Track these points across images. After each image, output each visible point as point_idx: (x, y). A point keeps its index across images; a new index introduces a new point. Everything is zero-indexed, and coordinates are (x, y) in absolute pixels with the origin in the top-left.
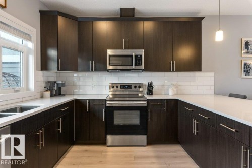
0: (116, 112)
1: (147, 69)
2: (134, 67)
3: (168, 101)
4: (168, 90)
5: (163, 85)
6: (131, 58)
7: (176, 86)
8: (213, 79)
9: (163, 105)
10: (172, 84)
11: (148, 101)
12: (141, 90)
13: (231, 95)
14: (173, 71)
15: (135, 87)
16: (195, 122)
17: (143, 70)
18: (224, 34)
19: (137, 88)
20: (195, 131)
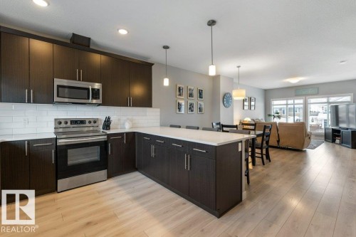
0: (70, 151)
1: (105, 103)
2: (90, 101)
3: (127, 133)
4: (124, 124)
5: (119, 120)
6: (86, 91)
7: (131, 120)
8: (159, 114)
9: (123, 137)
10: (128, 119)
11: (109, 136)
12: (96, 125)
13: (172, 126)
14: (130, 106)
15: (90, 122)
16: (153, 147)
17: (99, 105)
18: (169, 81)
19: (92, 123)
20: (153, 154)
